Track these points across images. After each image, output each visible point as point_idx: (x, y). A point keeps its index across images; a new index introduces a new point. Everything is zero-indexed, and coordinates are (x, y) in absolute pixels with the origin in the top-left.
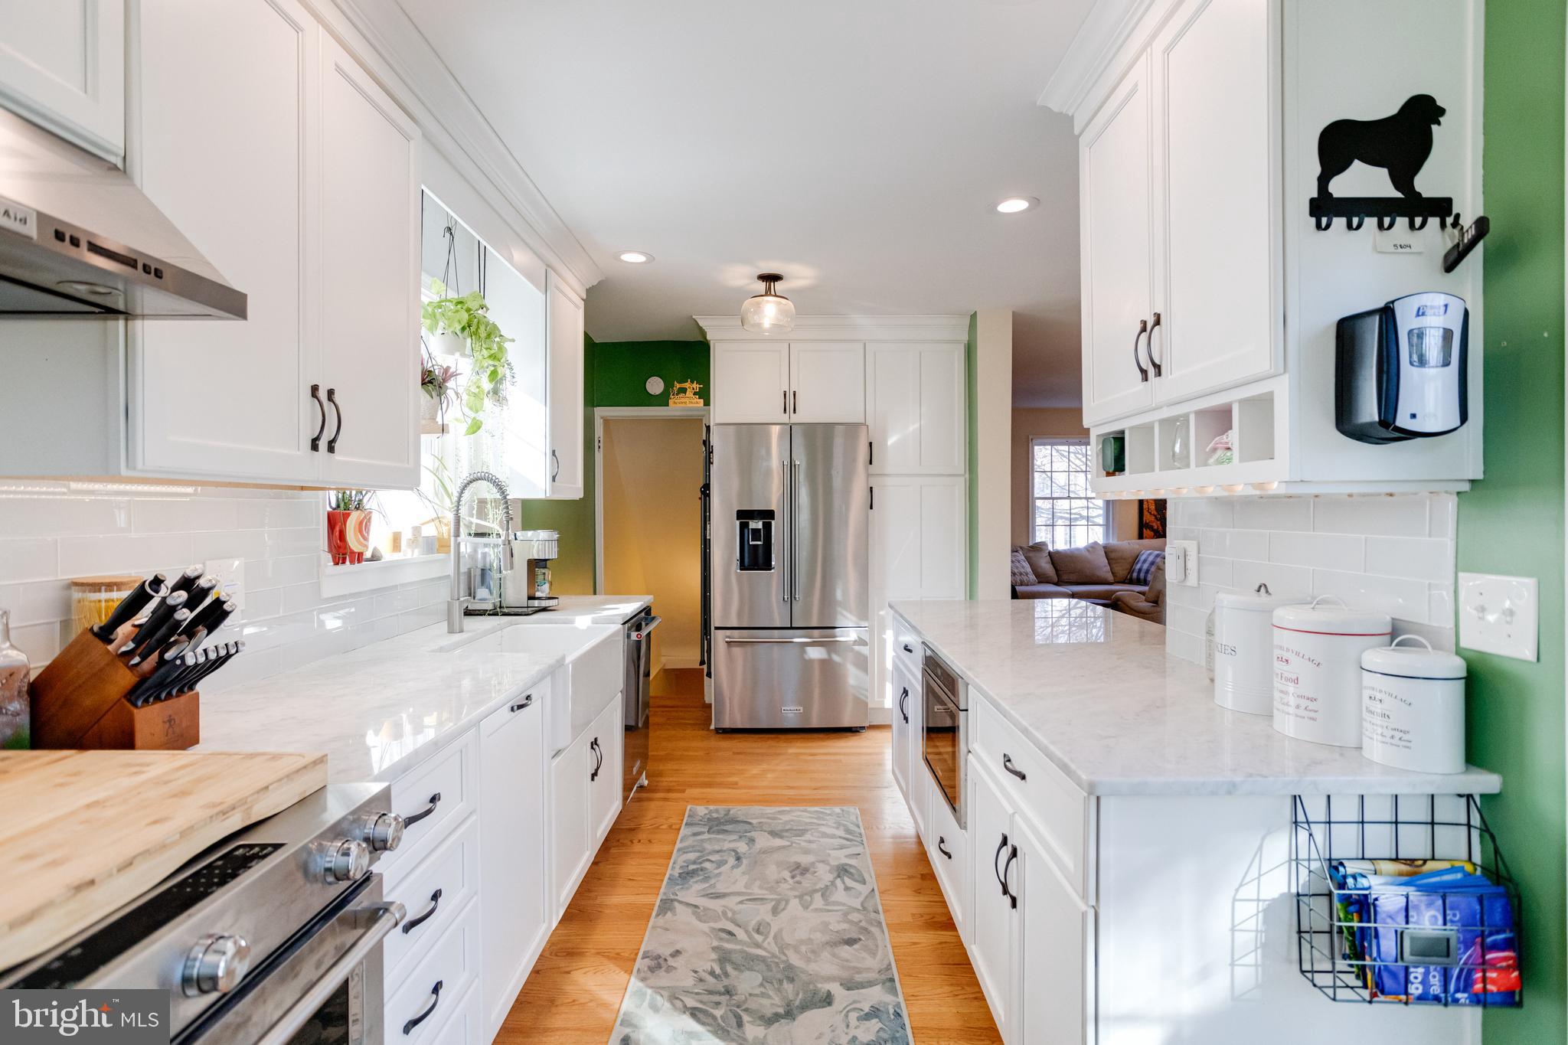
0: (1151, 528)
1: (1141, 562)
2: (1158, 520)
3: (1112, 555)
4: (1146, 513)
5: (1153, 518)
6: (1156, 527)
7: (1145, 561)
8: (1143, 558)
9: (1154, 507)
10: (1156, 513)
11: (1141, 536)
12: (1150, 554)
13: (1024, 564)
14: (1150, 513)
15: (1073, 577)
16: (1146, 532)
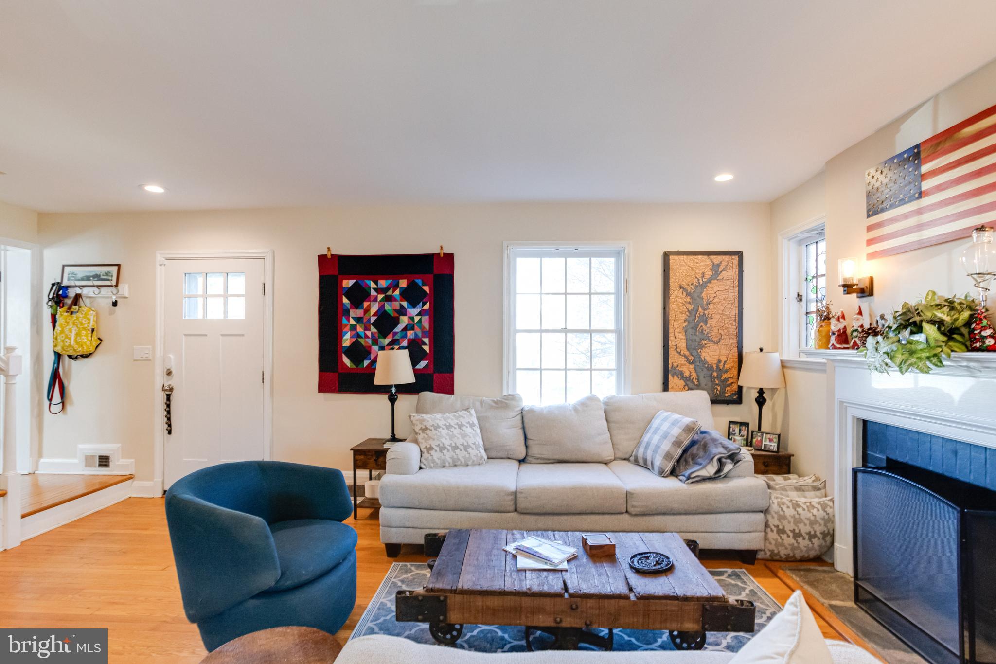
0: (681, 375)
1: (652, 430)
2: (690, 363)
3: (614, 417)
4: (672, 352)
5: (683, 360)
6: (687, 374)
7: (657, 429)
8: (656, 423)
9: (684, 345)
10: (687, 353)
11: (666, 388)
12: (665, 419)
13: (469, 430)
14: (679, 353)
15: (547, 453)
16: (673, 381)
